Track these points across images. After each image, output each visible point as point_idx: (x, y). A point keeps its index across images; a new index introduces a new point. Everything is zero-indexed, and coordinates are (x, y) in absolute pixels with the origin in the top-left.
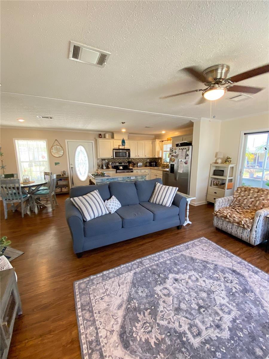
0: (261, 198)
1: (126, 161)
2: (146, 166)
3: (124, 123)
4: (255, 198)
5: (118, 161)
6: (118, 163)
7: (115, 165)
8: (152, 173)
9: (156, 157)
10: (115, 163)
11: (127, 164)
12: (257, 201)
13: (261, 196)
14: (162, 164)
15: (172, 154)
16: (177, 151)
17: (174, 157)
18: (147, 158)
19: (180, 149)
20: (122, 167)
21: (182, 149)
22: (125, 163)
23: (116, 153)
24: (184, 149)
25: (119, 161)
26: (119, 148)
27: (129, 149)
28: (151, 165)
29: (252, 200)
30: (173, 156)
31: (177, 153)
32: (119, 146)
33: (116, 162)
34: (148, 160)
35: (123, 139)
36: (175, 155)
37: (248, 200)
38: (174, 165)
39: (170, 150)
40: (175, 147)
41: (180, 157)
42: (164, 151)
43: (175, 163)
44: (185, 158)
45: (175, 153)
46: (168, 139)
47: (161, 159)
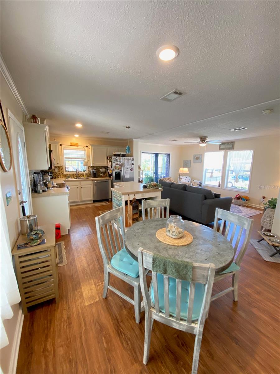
15: (117, 163)
16: (121, 160)
17: (118, 166)
30: (118, 165)
31: (122, 162)
36: (120, 164)
38: (120, 172)
39: (114, 159)
40: (119, 157)
41: (126, 165)
42: (66, 158)
43: (120, 170)
44: (131, 166)
45: (120, 161)
46: (71, 143)
47: (60, 168)
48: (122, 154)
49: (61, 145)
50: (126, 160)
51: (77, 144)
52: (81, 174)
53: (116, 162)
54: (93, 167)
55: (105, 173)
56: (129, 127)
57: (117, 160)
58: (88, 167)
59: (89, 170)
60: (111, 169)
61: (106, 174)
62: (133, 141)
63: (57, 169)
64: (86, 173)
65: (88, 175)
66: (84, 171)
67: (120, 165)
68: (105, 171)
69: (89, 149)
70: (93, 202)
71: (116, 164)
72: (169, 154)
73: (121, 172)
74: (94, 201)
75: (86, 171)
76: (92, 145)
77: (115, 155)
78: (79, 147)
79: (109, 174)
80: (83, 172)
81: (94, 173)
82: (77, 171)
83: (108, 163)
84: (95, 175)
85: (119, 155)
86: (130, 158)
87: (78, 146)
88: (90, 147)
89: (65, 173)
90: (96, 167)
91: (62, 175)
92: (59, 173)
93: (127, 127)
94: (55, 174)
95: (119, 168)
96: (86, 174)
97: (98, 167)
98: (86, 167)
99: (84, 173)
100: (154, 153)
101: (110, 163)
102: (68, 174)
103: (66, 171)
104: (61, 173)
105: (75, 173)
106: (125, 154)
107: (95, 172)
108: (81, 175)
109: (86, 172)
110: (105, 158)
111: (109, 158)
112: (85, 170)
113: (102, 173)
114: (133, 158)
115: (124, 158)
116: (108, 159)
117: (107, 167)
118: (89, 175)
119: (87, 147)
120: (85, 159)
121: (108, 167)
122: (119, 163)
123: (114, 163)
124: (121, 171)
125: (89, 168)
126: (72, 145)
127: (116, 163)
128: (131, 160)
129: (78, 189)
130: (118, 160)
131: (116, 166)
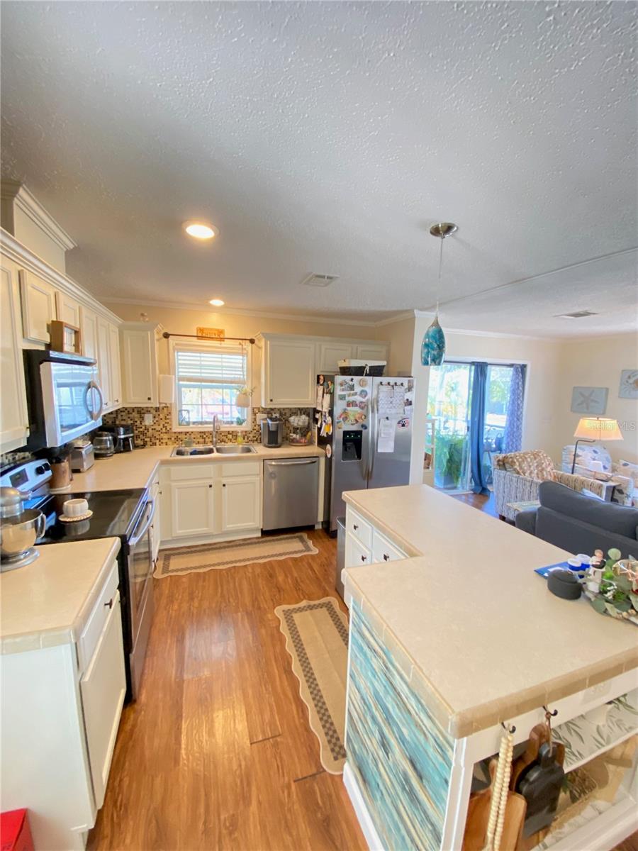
15: (351, 399)
16: (368, 389)
17: (357, 409)
19: (381, 384)
21: (389, 383)
24: (396, 384)
28: (122, 445)
30: (356, 405)
31: (369, 396)
36: (361, 402)
38: (359, 433)
39: (341, 385)
40: (361, 377)
41: (384, 408)
42: (181, 379)
43: (363, 426)
44: (402, 411)
45: (364, 393)
46: (201, 330)
47: (162, 412)
48: (371, 368)
50: (385, 389)
51: (221, 332)
52: (229, 433)
53: (349, 395)
54: (269, 412)
55: (305, 431)
56: (449, 228)
57: (352, 388)
58: (253, 409)
59: (255, 419)
60: (329, 419)
61: (310, 434)
62: (414, 318)
63: (151, 416)
64: (247, 429)
65: (251, 435)
66: (240, 422)
67: (362, 408)
68: (307, 424)
69: (260, 348)
70: (259, 534)
71: (348, 405)
72: (524, 367)
73: (364, 432)
74: (265, 533)
75: (244, 424)
76: (266, 336)
77: (345, 371)
78: (227, 343)
79: (320, 438)
80: (235, 427)
81: (269, 431)
82: (214, 422)
83: (320, 397)
84: (274, 439)
85: (359, 371)
86: (399, 380)
87: (222, 339)
88: (262, 343)
89: (176, 428)
90: (279, 409)
91: (165, 436)
92: (158, 428)
94: (143, 433)
95: (357, 416)
96: (245, 435)
97: (284, 409)
98: (246, 409)
99: (239, 429)
101: (327, 397)
102: (186, 433)
103: (180, 425)
104: (164, 430)
105: (209, 428)
106: (384, 366)
107: (273, 429)
108: (230, 436)
109: (247, 427)
110: (311, 379)
111: (325, 381)
112: (244, 421)
113: (295, 430)
114: (409, 381)
115: (378, 380)
116: (318, 382)
117: (315, 411)
118: (254, 437)
119: (252, 341)
120: (244, 383)
121: (318, 412)
122: (358, 399)
123: (342, 398)
124: (366, 428)
125: (255, 414)
126: (203, 335)
127: (347, 399)
128: (403, 388)
129: (212, 491)
130: (358, 389)
131: (349, 408)
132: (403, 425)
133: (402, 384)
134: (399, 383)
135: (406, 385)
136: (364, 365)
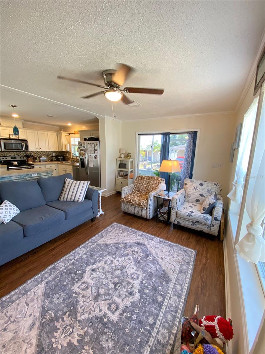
0: (151, 183)
1: (22, 155)
2: (52, 161)
3: (15, 106)
4: (148, 183)
5: (9, 154)
6: (10, 157)
7: (5, 160)
8: (60, 169)
9: (64, 151)
10: (4, 158)
11: (24, 158)
12: (149, 186)
13: (151, 182)
14: (71, 158)
15: (81, 148)
16: (85, 145)
18: (52, 152)
19: (88, 143)
20: (17, 162)
21: (90, 143)
22: (22, 157)
23: (5, 144)
24: (92, 143)
25: (12, 155)
26: (9, 137)
27: (27, 140)
28: (57, 160)
29: (146, 185)
30: (83, 151)
31: (86, 148)
32: (9, 135)
33: (6, 155)
34: (54, 154)
35: (15, 126)
37: (143, 186)
39: (79, 144)
42: (72, 145)
44: (94, 153)
45: (84, 147)
46: (75, 132)
47: (70, 153)
49: (70, 134)
50: (89, 145)
62: (99, 119)
72: (195, 133)
73: (85, 159)
89: (72, 158)
93: (13, 106)
94: (67, 158)
95: (83, 154)
100: (163, 134)
122: (83, 149)
129: (64, 172)
130: (83, 145)
131: (81, 151)
132: (95, 158)
133: (94, 143)
134: (93, 143)
135: (95, 144)
136: (86, 137)
